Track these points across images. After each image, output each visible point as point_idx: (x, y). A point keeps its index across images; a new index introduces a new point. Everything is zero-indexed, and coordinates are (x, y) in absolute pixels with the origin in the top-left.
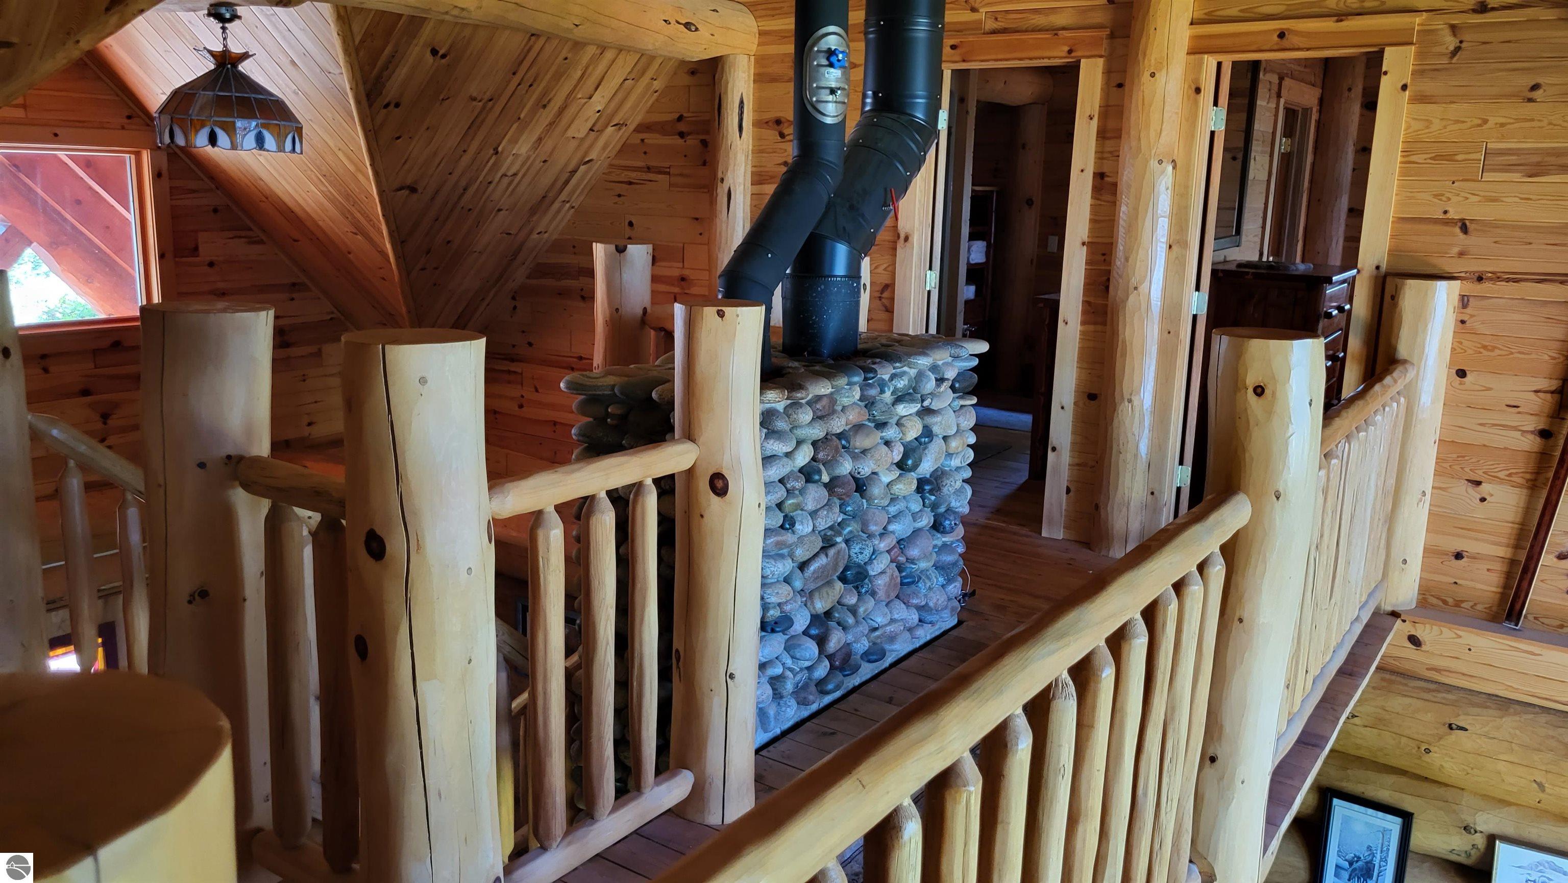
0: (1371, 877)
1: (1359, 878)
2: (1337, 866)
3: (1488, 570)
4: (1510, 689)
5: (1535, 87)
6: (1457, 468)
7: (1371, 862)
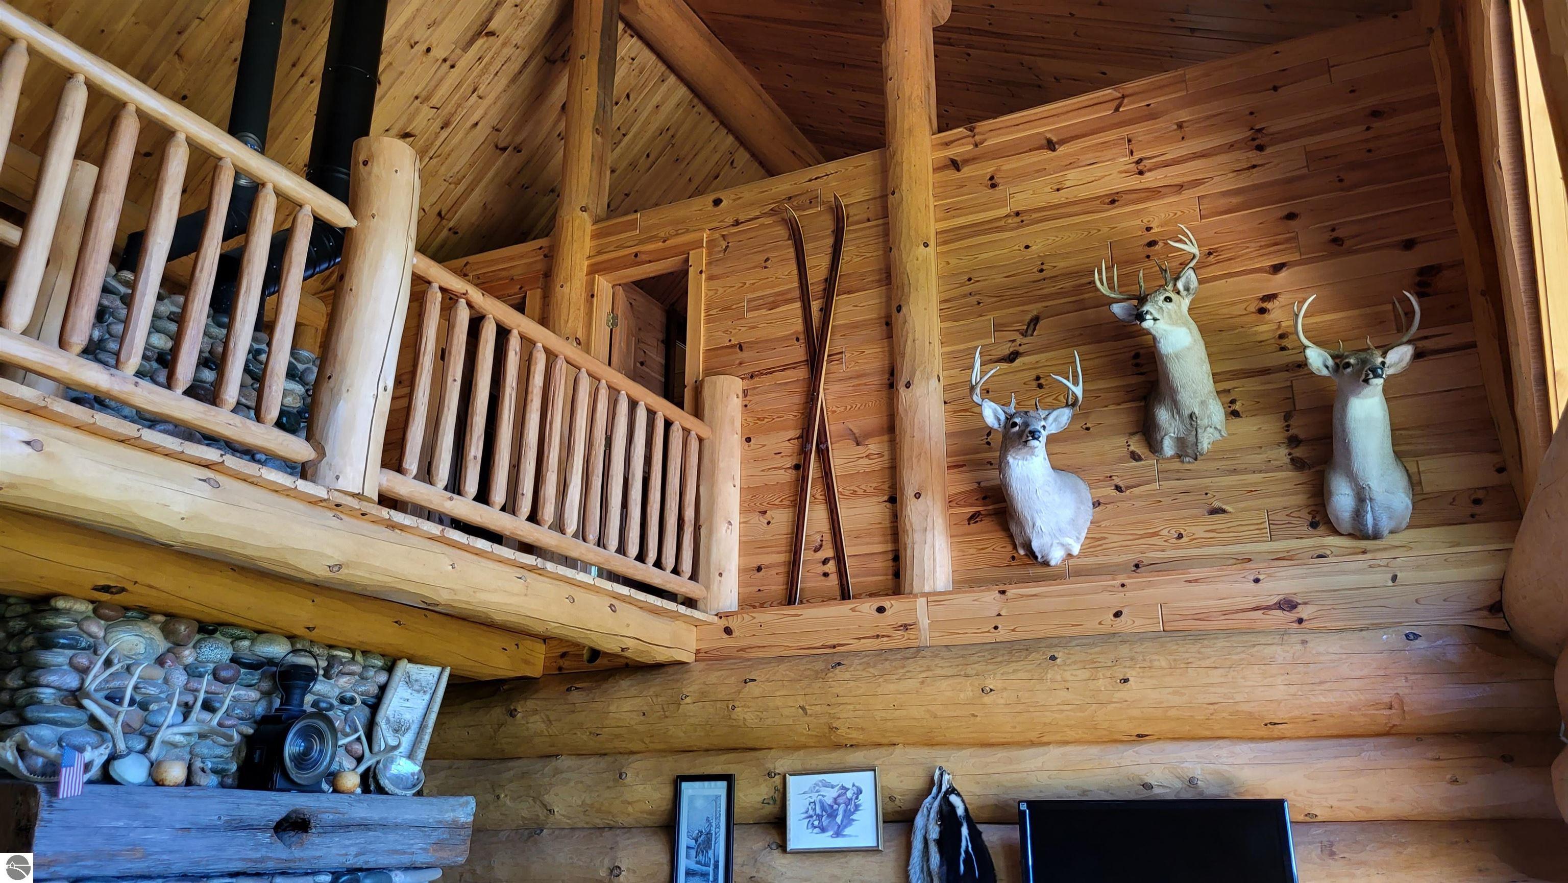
0: (710, 848)
1: (703, 852)
4: (786, 648)
5: (767, 260)
6: (752, 504)
7: (709, 833)
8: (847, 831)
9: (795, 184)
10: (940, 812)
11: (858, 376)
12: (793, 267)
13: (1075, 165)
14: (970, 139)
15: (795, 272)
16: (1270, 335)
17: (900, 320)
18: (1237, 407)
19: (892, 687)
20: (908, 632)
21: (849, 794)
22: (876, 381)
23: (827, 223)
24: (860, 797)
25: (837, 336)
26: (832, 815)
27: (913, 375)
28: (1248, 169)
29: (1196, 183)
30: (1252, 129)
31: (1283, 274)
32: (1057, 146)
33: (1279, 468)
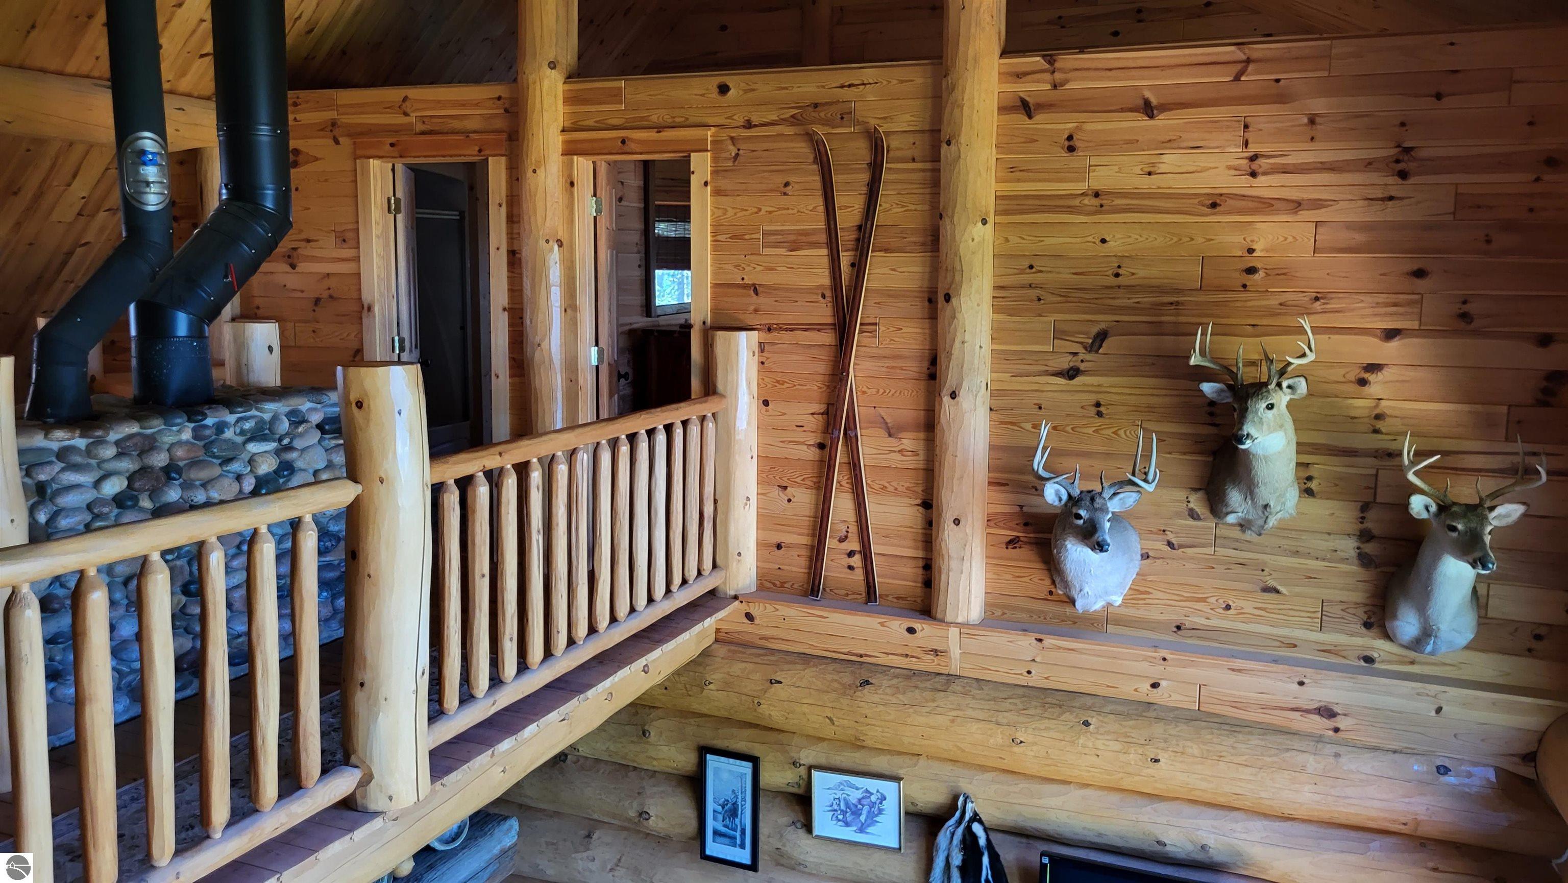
0: (737, 816)
1: (730, 818)
2: (714, 811)
3: (798, 556)
4: (812, 647)
5: (787, 184)
6: (771, 476)
7: (735, 804)
8: (870, 830)
9: (823, 87)
10: (963, 841)
11: (895, 357)
12: (819, 202)
13: (1175, 145)
14: (1047, 76)
15: (822, 209)
16: (1365, 413)
17: (948, 312)
18: (1313, 485)
19: (922, 720)
20: (938, 657)
21: (873, 798)
22: (914, 367)
23: (861, 149)
24: (884, 802)
25: (871, 302)
26: (857, 813)
27: (960, 385)
28: (1383, 199)
29: (1317, 204)
30: (1399, 146)
31: (1395, 344)
32: (1155, 112)
33: (1344, 560)
